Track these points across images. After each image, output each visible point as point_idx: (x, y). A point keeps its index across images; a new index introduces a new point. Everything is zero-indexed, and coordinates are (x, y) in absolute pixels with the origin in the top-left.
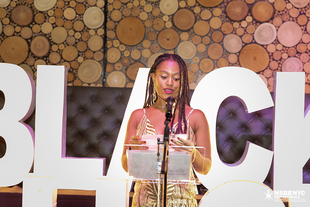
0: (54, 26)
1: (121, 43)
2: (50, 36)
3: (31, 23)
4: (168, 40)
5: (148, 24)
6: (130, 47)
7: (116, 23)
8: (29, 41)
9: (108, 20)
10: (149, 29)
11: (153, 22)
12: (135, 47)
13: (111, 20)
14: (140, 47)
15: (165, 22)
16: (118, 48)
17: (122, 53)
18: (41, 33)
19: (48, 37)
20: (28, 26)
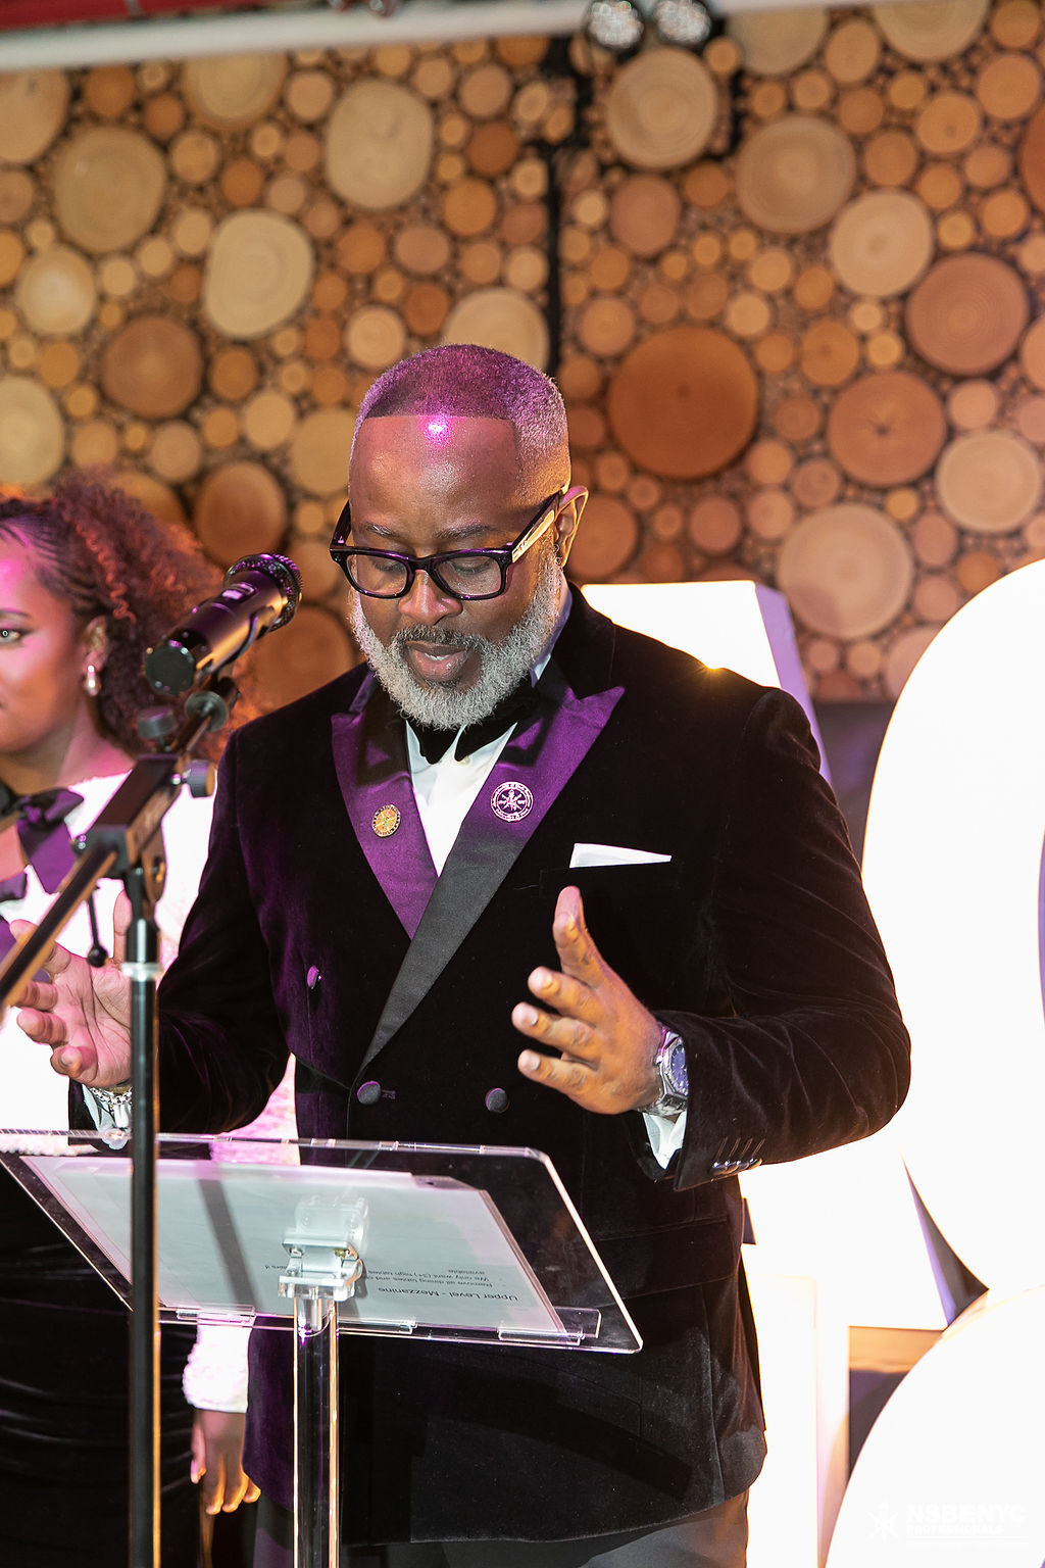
0: (304, 405)
1: (636, 469)
2: (286, 461)
3: (196, 402)
4: (882, 431)
5: (774, 356)
6: (684, 488)
7: (609, 368)
8: (190, 490)
9: (568, 351)
10: (781, 384)
11: (797, 342)
12: (710, 486)
13: (581, 349)
14: (738, 485)
15: (863, 339)
16: (622, 496)
17: (642, 522)
18: (244, 450)
19: (274, 464)
20: (184, 417)
